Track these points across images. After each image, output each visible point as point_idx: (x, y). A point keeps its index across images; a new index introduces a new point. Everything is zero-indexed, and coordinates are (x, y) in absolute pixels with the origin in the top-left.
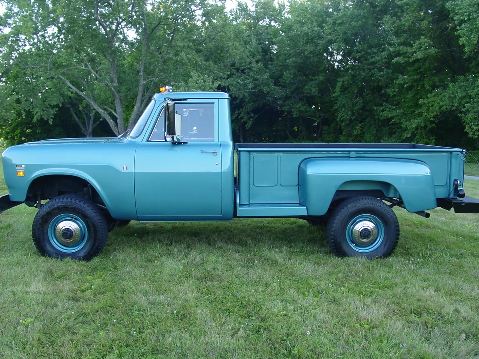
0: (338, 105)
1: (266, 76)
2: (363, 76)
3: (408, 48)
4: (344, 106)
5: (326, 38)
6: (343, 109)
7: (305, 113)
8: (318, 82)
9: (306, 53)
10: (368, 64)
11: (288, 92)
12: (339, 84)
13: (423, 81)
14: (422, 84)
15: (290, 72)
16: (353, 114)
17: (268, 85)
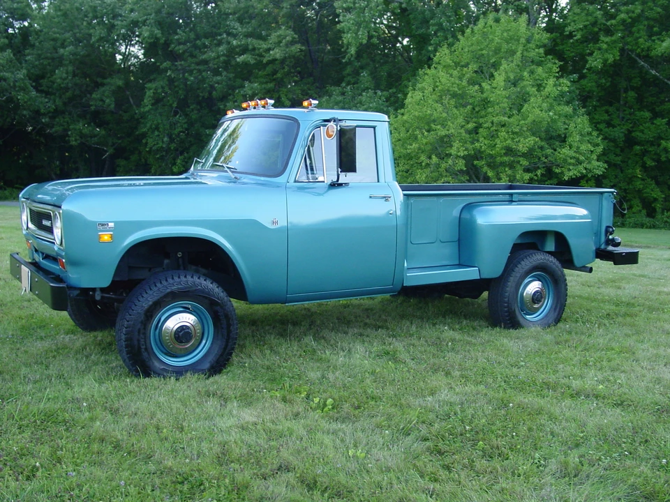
0: (148, 125)
1: (21, 74)
2: (190, 80)
3: (261, 42)
4: (157, 128)
5: (127, 17)
6: (156, 133)
7: (89, 139)
8: (113, 88)
9: (93, 39)
10: (198, 64)
11: (59, 102)
12: (149, 93)
13: (278, 91)
14: (277, 96)
15: (67, 70)
16: (172, 140)
17: (23, 89)
